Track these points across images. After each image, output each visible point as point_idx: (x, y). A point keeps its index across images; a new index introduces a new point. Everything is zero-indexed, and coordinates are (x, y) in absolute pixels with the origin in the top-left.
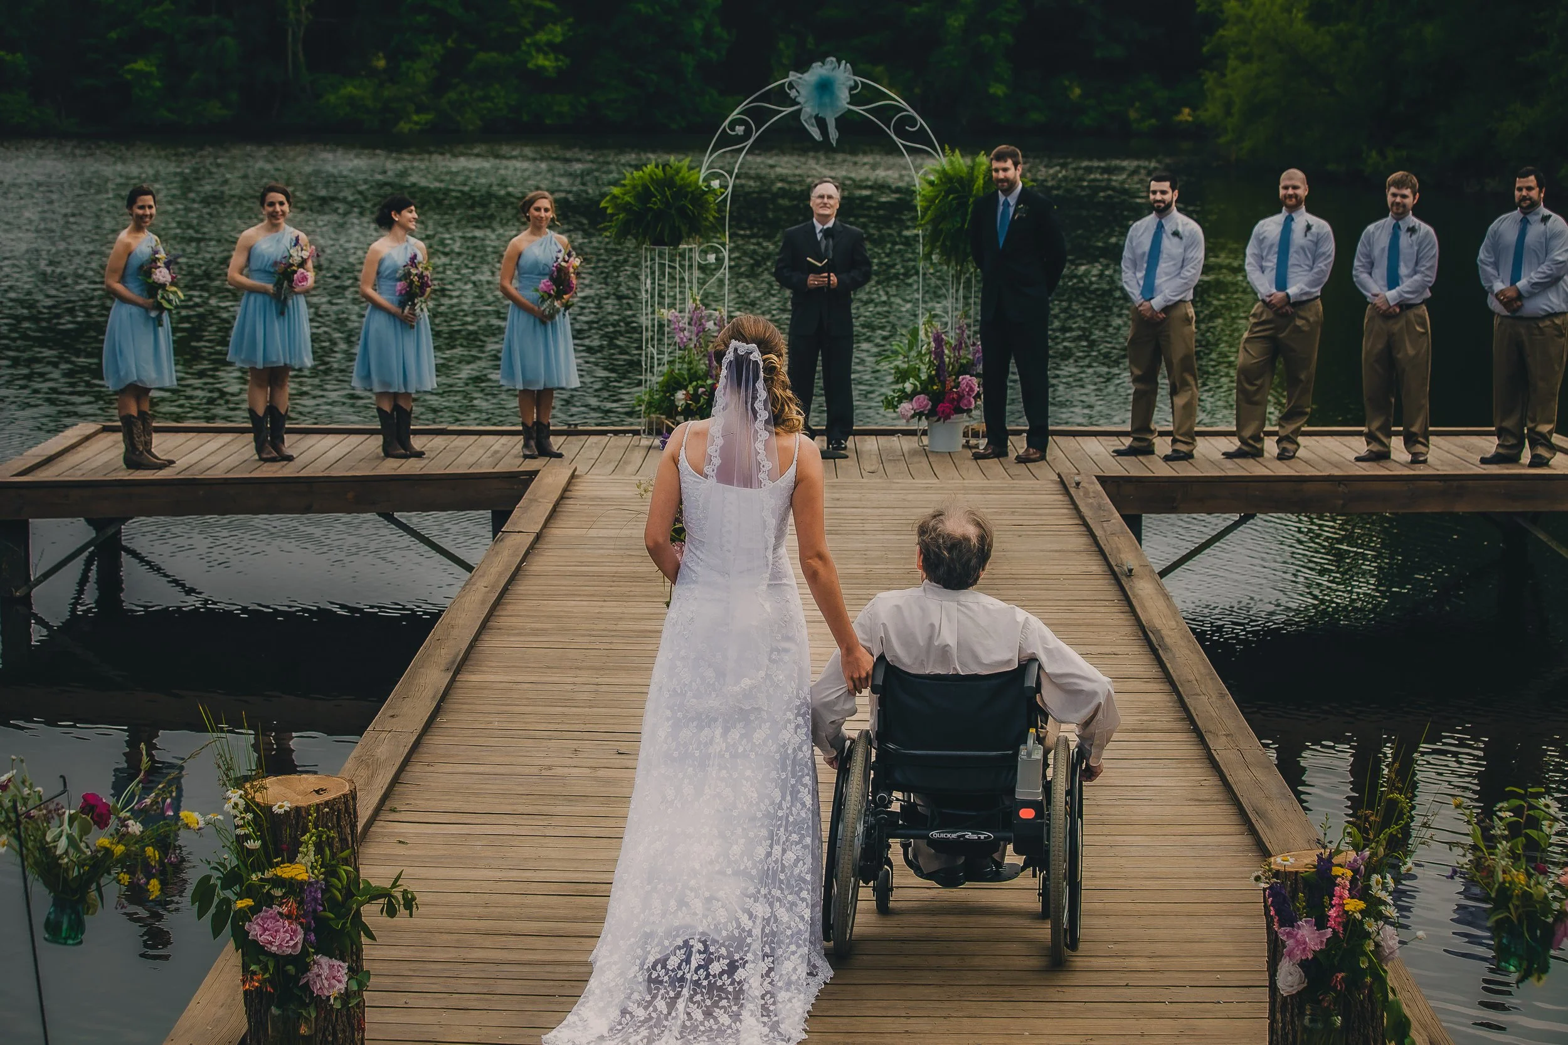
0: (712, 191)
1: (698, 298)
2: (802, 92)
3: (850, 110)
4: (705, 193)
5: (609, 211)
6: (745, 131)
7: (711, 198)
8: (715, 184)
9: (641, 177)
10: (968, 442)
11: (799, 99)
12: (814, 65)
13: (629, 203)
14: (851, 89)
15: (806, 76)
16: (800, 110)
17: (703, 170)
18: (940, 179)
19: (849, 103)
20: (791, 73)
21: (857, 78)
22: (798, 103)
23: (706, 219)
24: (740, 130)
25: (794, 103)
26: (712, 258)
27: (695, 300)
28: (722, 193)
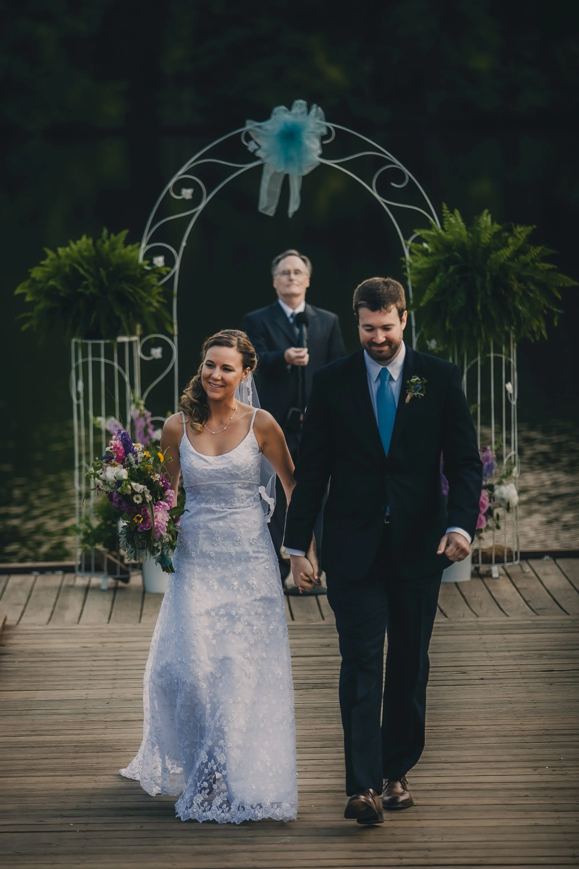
0: (155, 270)
1: (142, 402)
2: (264, 145)
3: (322, 164)
4: (148, 272)
5: (28, 299)
6: (193, 194)
7: (153, 279)
8: (159, 261)
9: (68, 256)
10: (477, 569)
11: (259, 153)
12: (276, 109)
13: (54, 288)
14: (323, 138)
15: (267, 125)
16: (261, 167)
17: (144, 245)
18: (436, 248)
19: (321, 156)
20: (248, 122)
21: (330, 125)
22: (258, 158)
23: (150, 304)
24: (187, 193)
25: (253, 157)
26: (157, 353)
27: (138, 405)
28: (168, 273)
